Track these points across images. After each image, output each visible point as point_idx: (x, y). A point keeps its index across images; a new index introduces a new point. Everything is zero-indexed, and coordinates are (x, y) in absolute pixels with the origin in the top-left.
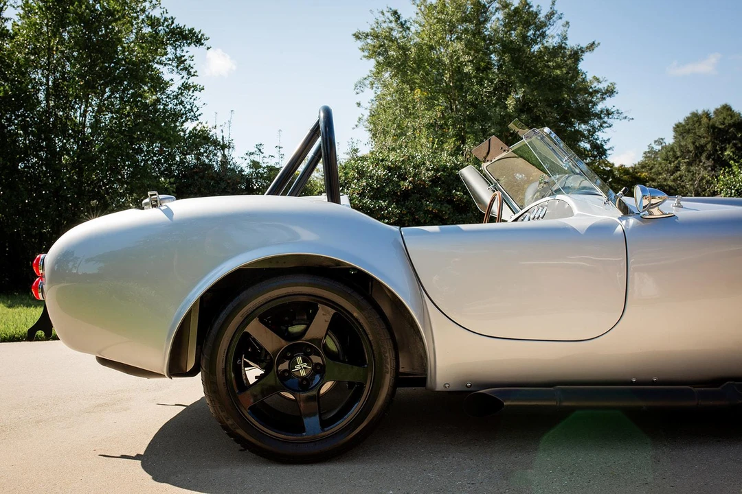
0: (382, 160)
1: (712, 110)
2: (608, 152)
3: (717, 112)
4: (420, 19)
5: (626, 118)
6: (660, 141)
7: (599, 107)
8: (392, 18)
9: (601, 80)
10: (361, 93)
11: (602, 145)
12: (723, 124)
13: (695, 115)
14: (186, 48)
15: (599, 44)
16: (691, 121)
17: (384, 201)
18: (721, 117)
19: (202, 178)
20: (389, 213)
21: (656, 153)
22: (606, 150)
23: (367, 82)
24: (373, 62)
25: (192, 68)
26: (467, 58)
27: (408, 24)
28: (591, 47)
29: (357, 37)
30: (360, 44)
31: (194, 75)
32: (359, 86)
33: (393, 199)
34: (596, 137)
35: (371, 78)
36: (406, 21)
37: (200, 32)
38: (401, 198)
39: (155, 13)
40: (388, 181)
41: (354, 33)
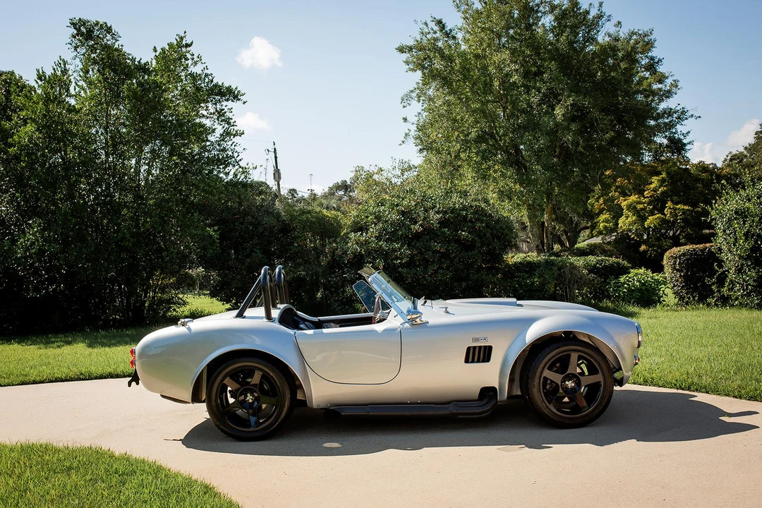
0: (397, 205)
2: (687, 147)
5: (692, 115)
7: (663, 106)
8: (436, 28)
9: (667, 75)
10: (408, 107)
11: (680, 140)
14: (225, 103)
17: (398, 244)
19: (242, 224)
20: (401, 254)
22: (685, 145)
23: (414, 95)
24: (419, 74)
25: (231, 119)
26: (513, 67)
27: (453, 33)
29: (401, 50)
30: (405, 56)
31: (233, 126)
32: (406, 99)
33: (405, 241)
34: (674, 130)
35: (418, 91)
36: (451, 30)
37: (236, 89)
38: (412, 240)
39: (197, 70)
40: (401, 225)
41: (397, 47)
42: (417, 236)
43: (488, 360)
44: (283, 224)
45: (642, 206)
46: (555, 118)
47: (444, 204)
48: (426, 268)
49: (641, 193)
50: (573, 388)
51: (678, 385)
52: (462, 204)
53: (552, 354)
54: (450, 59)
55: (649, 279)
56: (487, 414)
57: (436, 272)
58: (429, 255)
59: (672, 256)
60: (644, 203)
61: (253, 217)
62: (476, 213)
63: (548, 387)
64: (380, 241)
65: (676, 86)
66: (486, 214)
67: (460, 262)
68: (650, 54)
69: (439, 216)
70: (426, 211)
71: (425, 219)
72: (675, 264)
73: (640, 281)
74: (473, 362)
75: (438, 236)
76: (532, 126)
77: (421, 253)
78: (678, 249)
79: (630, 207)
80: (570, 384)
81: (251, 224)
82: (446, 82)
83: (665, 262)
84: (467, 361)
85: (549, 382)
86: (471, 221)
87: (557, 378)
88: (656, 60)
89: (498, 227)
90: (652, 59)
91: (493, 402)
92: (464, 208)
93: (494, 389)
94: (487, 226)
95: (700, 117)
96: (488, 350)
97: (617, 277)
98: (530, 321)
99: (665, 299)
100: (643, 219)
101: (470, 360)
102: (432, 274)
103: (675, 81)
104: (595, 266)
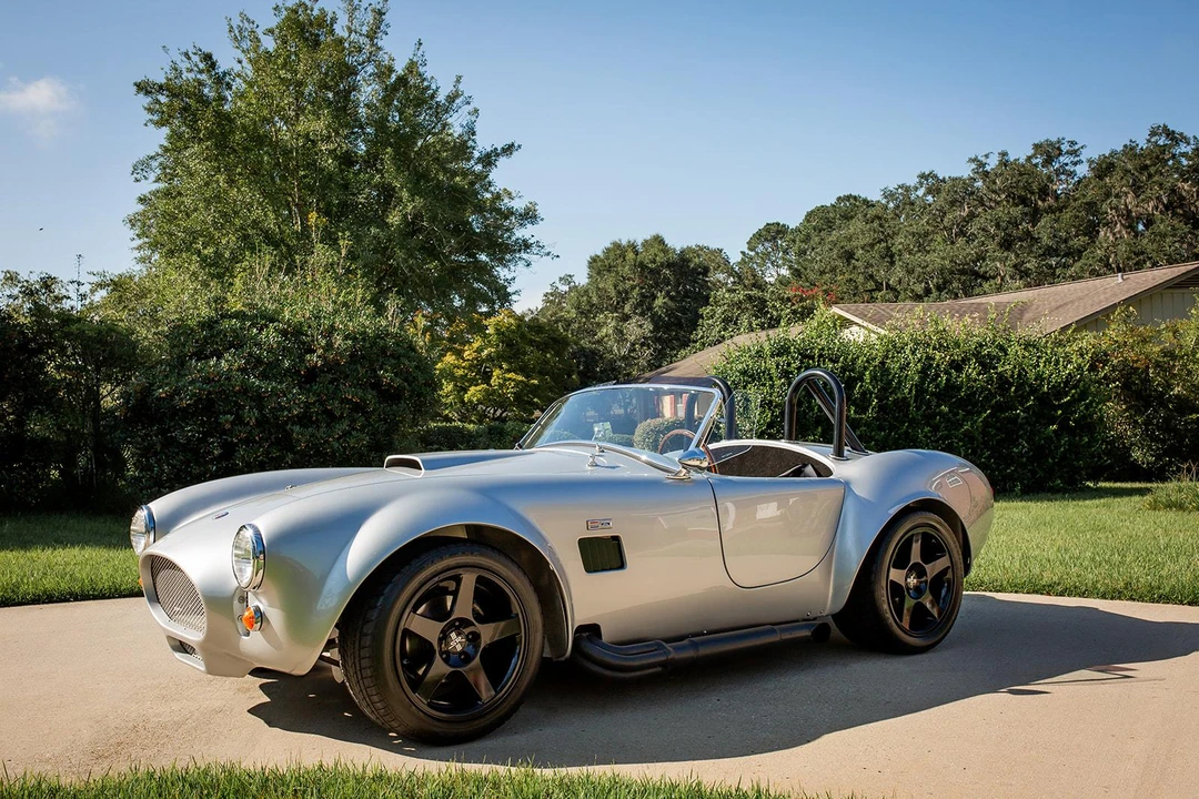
1: (639, 242)
2: (514, 297)
3: (646, 244)
4: (249, 70)
5: (548, 254)
6: (567, 279)
8: (203, 66)
10: (143, 181)
11: (504, 287)
12: (654, 262)
13: (617, 246)
15: (519, 146)
16: (612, 254)
18: (652, 251)
21: (562, 296)
22: (509, 294)
23: (155, 164)
24: (164, 132)
27: (228, 79)
28: (509, 149)
29: (143, 88)
30: (145, 100)
32: (141, 168)
35: (162, 159)
36: (225, 74)
38: (306, 379)
41: (137, 83)
42: (312, 374)
48: (330, 427)
57: (346, 434)
58: (334, 405)
60: (464, 368)
62: (401, 346)
67: (381, 420)
69: (348, 343)
70: (326, 332)
77: (322, 403)
86: (393, 356)
92: (380, 335)
94: (417, 367)
100: (465, 390)
102: (340, 437)
103: (531, 202)
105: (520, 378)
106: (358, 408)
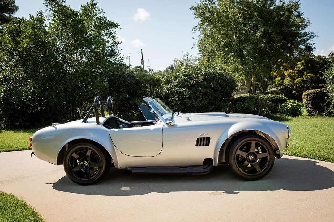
0: (184, 72)
2: (313, 50)
5: (316, 35)
7: (303, 31)
9: (305, 18)
10: (195, 33)
11: (310, 47)
14: (112, 29)
17: (184, 89)
19: (119, 81)
20: (186, 93)
22: (312, 49)
23: (197, 28)
24: (199, 19)
25: (115, 36)
26: (239, 15)
27: (214, 1)
29: (192, 9)
30: (194, 11)
31: (116, 39)
32: (194, 30)
33: (188, 88)
34: (308, 43)
35: (199, 26)
37: (117, 23)
38: (191, 87)
39: (101, 15)
40: (186, 80)
41: (190, 7)
42: (193, 85)
43: (208, 145)
44: (137, 81)
45: (293, 74)
46: (257, 37)
47: (205, 72)
48: (196, 99)
49: (293, 69)
50: (253, 160)
51: (309, 156)
52: (213, 71)
53: (242, 142)
54: (212, 13)
55: (296, 104)
56: (207, 172)
57: (201, 101)
58: (198, 94)
59: (306, 94)
60: (295, 73)
61: (124, 78)
62: (219, 76)
63: (240, 159)
64: (176, 88)
65: (309, 23)
66: (223, 76)
67: (212, 97)
68: (298, 11)
69: (202, 77)
70: (197, 74)
71: (196, 78)
72: (307, 98)
73: (292, 105)
74: (200, 146)
75: (202, 85)
76: (247, 40)
77: (195, 93)
78: (309, 91)
79: (289, 75)
80: (251, 158)
81: (123, 81)
82: (211, 22)
83: (303, 97)
84: (197, 145)
85: (240, 156)
86: (216, 79)
87: (244, 154)
88: (301, 13)
89: (229, 81)
90: (299, 12)
91: (211, 166)
92: (214, 73)
93: (211, 160)
94: (224, 81)
95: (319, 36)
96: (208, 139)
97: (282, 103)
98: (231, 124)
99: (303, 113)
101: (199, 145)
102: (199, 102)
103: (308, 21)
104: (272, 99)
105: (312, 75)
106: (205, 94)
